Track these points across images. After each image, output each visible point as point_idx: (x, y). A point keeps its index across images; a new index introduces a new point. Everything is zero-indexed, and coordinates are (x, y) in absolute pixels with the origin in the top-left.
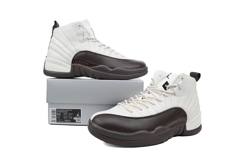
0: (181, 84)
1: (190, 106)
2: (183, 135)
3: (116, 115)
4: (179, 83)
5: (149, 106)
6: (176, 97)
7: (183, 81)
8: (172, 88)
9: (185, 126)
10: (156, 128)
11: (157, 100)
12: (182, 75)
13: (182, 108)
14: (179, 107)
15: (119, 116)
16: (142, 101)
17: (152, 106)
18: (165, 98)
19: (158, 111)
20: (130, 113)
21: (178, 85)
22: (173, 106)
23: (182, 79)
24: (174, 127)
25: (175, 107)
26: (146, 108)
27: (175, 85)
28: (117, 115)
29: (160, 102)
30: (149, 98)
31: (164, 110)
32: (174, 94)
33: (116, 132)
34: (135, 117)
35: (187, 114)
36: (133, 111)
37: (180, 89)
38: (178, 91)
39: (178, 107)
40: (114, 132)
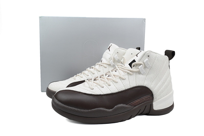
0: (147, 62)
1: (158, 85)
2: (149, 114)
3: (76, 91)
4: (145, 61)
5: (111, 83)
6: (142, 75)
7: (150, 58)
8: (137, 66)
9: (151, 105)
10: (116, 106)
11: (120, 78)
12: (148, 52)
13: (148, 87)
14: (144, 85)
15: (79, 92)
16: (107, 79)
17: (115, 84)
18: (129, 76)
19: (120, 89)
20: (91, 90)
21: (144, 63)
22: (138, 85)
23: (148, 56)
24: (138, 106)
25: (139, 85)
26: (108, 86)
27: (141, 62)
28: (78, 92)
29: (123, 80)
30: (114, 75)
31: (127, 88)
32: (139, 73)
33: (73, 108)
34: (94, 94)
35: (154, 93)
36: (94, 88)
37: (145, 67)
38: (143, 70)
39: (142, 85)
40: (71, 108)
